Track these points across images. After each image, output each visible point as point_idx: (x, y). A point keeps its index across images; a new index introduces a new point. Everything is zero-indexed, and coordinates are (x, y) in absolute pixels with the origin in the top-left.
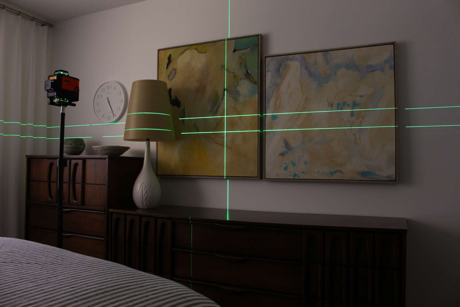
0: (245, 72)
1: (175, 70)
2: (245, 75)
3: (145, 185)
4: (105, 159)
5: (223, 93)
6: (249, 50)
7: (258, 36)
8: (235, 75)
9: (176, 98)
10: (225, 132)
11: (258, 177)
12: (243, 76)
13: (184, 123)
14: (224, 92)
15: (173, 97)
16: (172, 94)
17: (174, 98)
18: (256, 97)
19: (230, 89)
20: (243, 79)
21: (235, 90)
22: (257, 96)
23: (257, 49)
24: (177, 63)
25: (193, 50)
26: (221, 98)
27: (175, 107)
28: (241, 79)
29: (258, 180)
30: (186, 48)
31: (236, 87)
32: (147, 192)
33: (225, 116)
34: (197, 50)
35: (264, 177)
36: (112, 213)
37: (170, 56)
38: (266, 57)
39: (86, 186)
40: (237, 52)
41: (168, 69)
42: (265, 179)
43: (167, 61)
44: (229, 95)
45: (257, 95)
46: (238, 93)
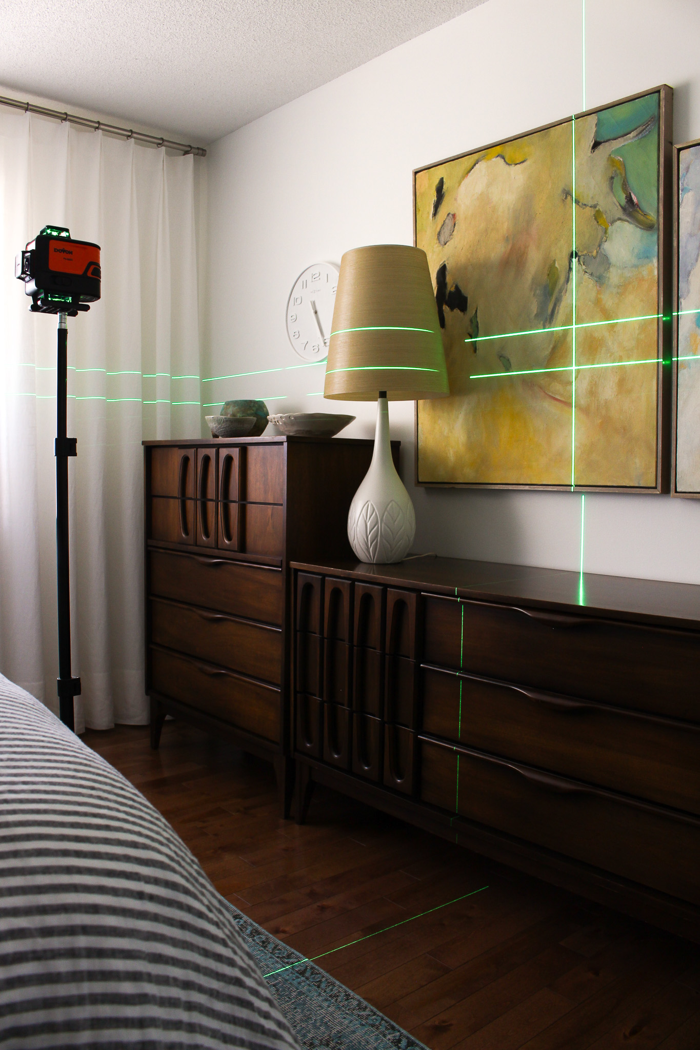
0: (623, 201)
1: (454, 215)
2: (624, 209)
3: (372, 504)
4: (281, 443)
5: (568, 264)
6: (634, 137)
7: (659, 92)
8: (598, 212)
9: (457, 287)
10: (574, 368)
11: (655, 488)
12: (619, 213)
13: (475, 350)
14: (570, 262)
15: (450, 288)
16: (449, 279)
17: (453, 289)
18: (653, 268)
19: (585, 252)
20: (619, 219)
21: (597, 252)
22: (656, 265)
23: (657, 130)
24: (456, 199)
25: (494, 159)
26: (562, 279)
27: (455, 310)
28: (613, 222)
29: (657, 495)
30: (476, 156)
31: (600, 246)
32: (377, 522)
33: (574, 327)
34: (503, 158)
35: (672, 486)
36: (296, 571)
37: (441, 182)
38: (679, 150)
39: (249, 506)
40: (601, 147)
41: (437, 216)
42: (676, 492)
43: (434, 198)
44: (584, 267)
45: (655, 261)
46: (605, 261)
